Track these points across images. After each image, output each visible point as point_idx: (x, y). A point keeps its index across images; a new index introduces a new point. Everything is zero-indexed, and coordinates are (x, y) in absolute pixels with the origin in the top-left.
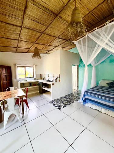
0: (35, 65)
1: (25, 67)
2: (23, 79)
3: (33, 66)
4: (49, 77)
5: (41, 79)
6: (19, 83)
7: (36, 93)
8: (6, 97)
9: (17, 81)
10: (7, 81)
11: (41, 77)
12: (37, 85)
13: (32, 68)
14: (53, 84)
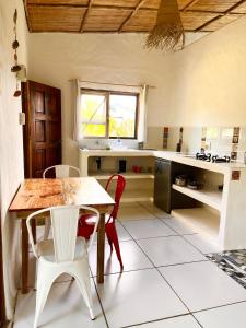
0: (147, 87)
1: (107, 93)
2: (97, 143)
3: (136, 90)
4: (207, 143)
5: (165, 147)
6: (85, 154)
7: (140, 205)
8: (47, 200)
9: (78, 148)
10: (45, 141)
11: (165, 141)
12: (149, 171)
13: (134, 98)
14: (236, 175)
